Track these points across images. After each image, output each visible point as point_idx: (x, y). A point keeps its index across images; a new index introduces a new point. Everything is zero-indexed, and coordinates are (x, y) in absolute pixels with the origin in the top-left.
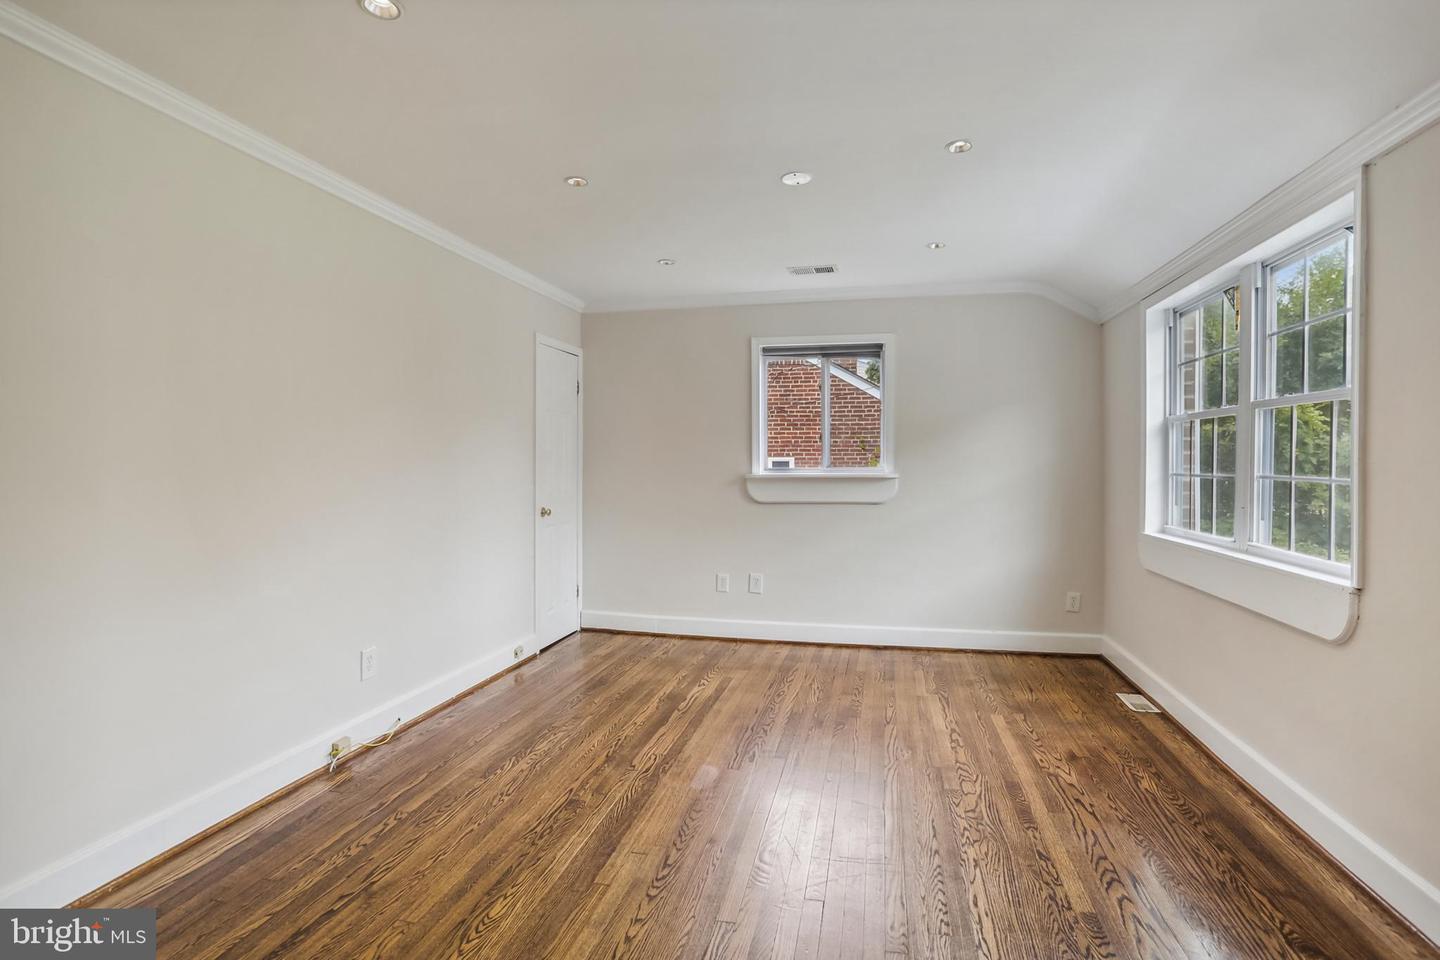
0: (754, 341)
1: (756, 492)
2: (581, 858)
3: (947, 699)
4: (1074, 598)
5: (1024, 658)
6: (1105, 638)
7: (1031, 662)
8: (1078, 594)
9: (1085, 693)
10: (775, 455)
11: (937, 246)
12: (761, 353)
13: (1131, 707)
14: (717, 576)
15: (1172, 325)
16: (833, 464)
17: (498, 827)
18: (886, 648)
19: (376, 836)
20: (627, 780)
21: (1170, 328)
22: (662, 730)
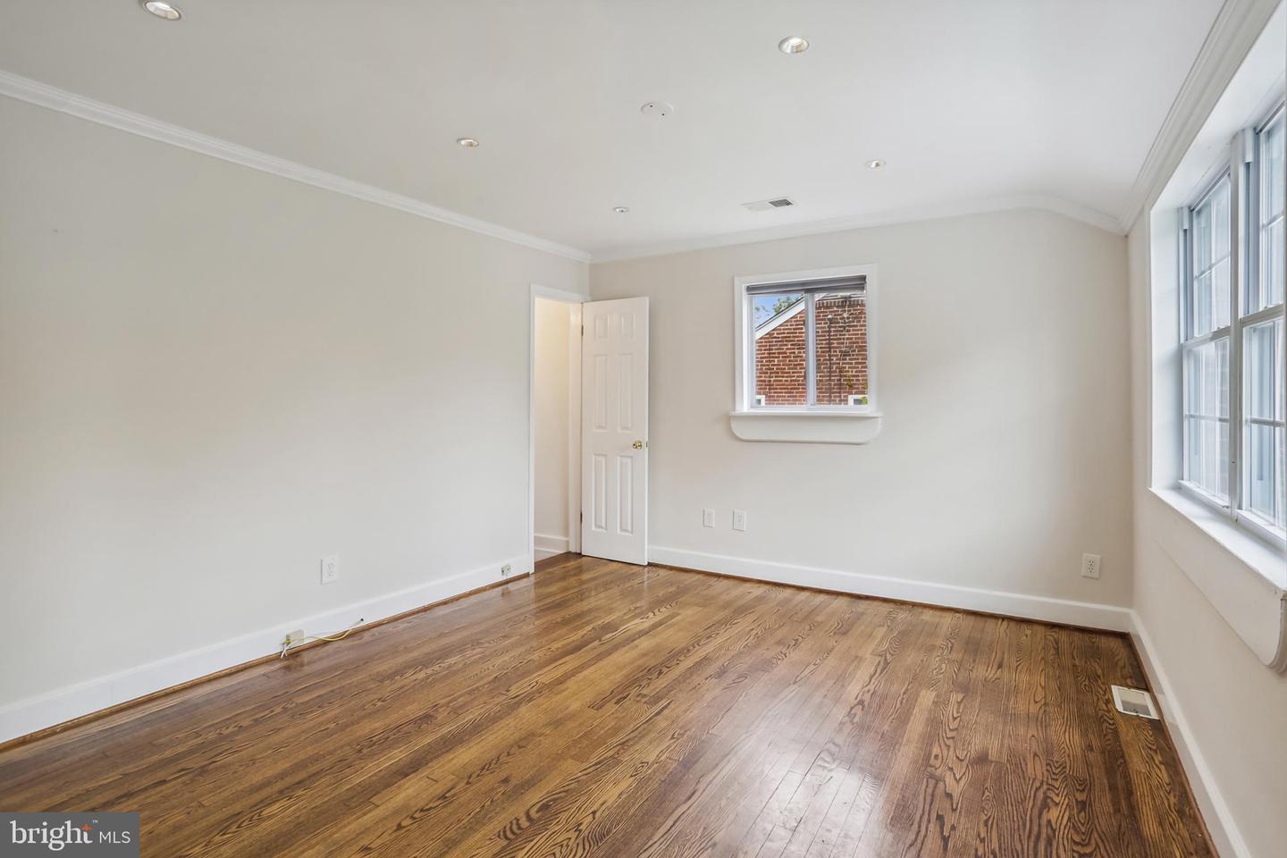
0: (737, 281)
1: (739, 429)
2: (383, 772)
3: (887, 663)
4: (1091, 563)
5: (1024, 626)
6: (1132, 612)
7: (1029, 632)
8: (1098, 556)
9: (1069, 678)
10: (856, 393)
11: (877, 165)
12: (744, 293)
13: (1120, 707)
14: (704, 511)
15: (1186, 227)
16: (819, 400)
17: (348, 730)
18: (867, 598)
19: (256, 720)
20: (490, 703)
21: (1185, 231)
22: (567, 658)
